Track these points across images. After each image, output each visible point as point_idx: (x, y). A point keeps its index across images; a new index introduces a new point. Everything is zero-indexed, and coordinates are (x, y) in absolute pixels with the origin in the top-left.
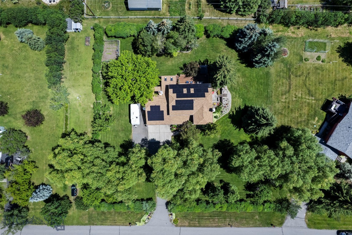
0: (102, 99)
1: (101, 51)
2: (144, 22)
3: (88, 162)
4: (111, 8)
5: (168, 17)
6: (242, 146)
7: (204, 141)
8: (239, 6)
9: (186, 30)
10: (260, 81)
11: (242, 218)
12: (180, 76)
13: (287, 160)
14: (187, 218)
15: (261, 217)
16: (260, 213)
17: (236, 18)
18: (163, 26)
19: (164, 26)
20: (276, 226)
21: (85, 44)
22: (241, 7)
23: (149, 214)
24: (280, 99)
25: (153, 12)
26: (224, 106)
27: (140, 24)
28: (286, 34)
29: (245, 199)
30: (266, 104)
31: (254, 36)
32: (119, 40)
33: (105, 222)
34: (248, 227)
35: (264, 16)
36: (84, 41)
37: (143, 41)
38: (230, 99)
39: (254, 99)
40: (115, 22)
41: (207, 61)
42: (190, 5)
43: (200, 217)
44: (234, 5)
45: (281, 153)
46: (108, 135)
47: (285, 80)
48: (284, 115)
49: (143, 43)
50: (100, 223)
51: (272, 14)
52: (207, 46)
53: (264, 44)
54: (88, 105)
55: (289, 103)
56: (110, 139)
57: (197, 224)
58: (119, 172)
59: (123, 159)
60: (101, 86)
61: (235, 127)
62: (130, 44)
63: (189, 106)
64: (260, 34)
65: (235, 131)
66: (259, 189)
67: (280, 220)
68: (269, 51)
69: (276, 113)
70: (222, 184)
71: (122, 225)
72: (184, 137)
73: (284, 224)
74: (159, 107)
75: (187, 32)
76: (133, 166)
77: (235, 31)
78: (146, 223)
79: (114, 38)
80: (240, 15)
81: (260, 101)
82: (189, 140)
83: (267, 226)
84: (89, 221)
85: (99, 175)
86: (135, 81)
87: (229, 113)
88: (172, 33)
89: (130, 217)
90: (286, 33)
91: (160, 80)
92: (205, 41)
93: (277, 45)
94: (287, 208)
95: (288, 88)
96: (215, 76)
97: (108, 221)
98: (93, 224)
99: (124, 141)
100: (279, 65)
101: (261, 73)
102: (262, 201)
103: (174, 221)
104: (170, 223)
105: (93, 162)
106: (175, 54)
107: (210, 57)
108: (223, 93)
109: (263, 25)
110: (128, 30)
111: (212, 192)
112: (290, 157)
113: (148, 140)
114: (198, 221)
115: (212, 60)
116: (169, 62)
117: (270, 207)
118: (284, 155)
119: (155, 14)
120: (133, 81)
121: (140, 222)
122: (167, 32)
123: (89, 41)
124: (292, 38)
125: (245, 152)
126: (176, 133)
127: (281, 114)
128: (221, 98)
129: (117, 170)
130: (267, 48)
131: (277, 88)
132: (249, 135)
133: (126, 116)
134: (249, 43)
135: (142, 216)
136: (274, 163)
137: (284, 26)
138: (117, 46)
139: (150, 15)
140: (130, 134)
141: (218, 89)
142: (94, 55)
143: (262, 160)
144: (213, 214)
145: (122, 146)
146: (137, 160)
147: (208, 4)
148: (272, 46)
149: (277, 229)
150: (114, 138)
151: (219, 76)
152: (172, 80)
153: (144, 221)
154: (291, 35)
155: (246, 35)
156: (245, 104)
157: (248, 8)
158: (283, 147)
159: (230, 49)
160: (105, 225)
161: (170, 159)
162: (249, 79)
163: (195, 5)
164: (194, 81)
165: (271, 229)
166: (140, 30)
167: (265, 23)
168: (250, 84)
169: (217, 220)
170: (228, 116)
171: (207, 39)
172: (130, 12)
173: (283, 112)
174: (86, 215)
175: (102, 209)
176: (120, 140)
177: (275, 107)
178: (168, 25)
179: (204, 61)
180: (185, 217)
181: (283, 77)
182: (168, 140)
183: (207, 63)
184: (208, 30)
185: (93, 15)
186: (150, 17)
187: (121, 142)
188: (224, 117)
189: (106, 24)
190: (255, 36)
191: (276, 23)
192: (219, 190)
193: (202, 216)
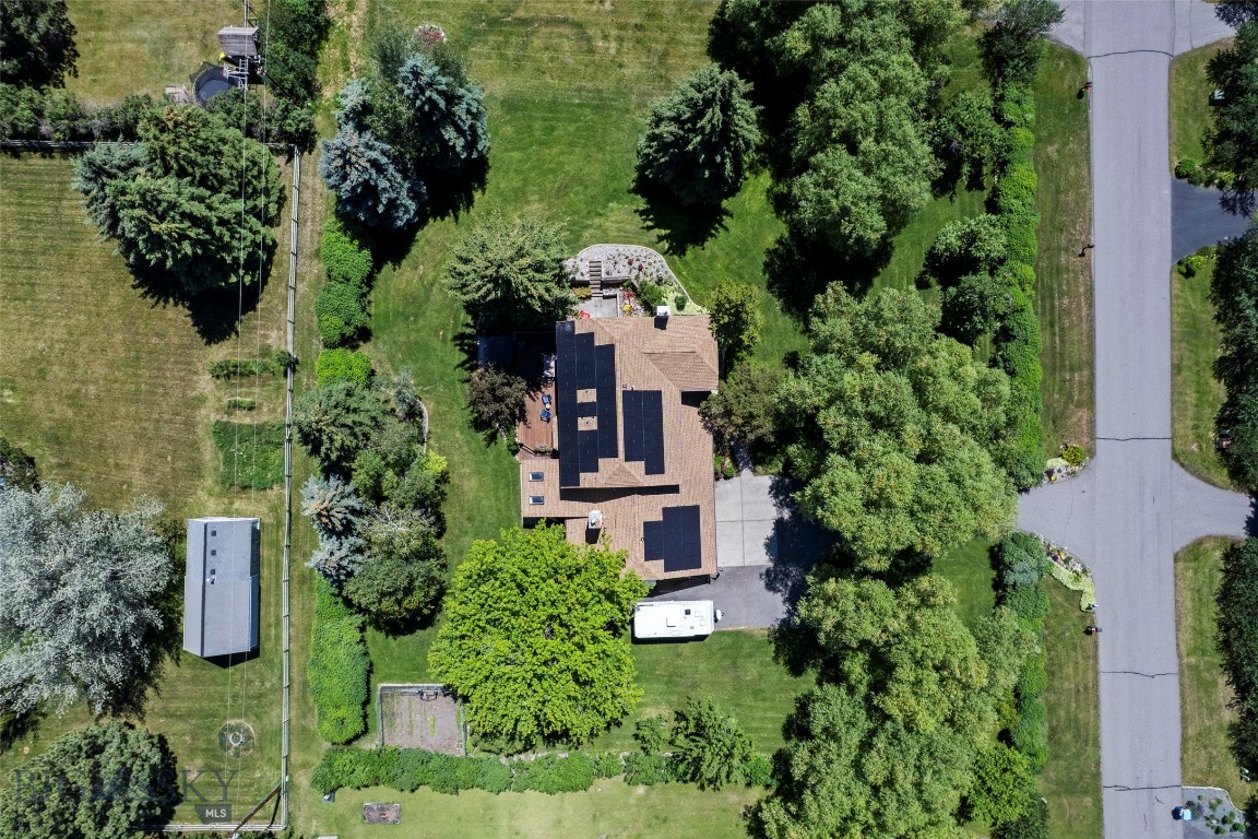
0: (613, 751)
1: (425, 759)
2: (305, 588)
3: (875, 805)
4: (248, 721)
5: (286, 492)
6: (803, 203)
7: (770, 350)
8: (246, 212)
9: (349, 421)
10: (538, 133)
11: (1056, 205)
12: (522, 445)
13: (857, 30)
14: (1062, 413)
15: (1051, 135)
16: (1039, 140)
17: (293, 225)
18: (333, 512)
19: (332, 509)
20: (1085, 77)
21: (394, 822)
22: (250, 204)
23: (1050, 558)
24: (607, 60)
25: (265, 552)
26: (635, 272)
27: (316, 604)
28: (356, 33)
29: (985, 195)
30: (627, 111)
31: (374, 155)
32: (379, 685)
33: (1087, 729)
34: (1090, 184)
35: (286, 118)
36: (380, 828)
37: (390, 594)
38: (610, 249)
39: (609, 158)
40: (306, 703)
41: (460, 338)
42: (235, 406)
43: (1056, 362)
44: (242, 231)
45: (829, 54)
46: (754, 725)
47: (535, 40)
48: (668, 43)
49: (400, 595)
50: (1090, 749)
51: (276, 86)
52: (403, 339)
53: (406, 113)
54: (637, 806)
55: (623, 27)
56: (769, 714)
57: (1080, 376)
58: (918, 682)
59: (856, 667)
60: (563, 756)
61: (716, 229)
62: (394, 643)
63: (646, 406)
64: (361, 128)
65: (732, 230)
66: (955, 143)
67: (1062, 64)
68: (435, 96)
69: (661, 77)
70: (933, 280)
71: (1096, 662)
72: (767, 427)
73: (1078, 48)
74: (647, 525)
75: (356, 418)
76: (894, 625)
77: (344, 230)
78: (1084, 571)
79: (368, 708)
80: (279, 210)
81: (615, 135)
82: (783, 408)
83: (1086, 111)
84: (1085, 792)
85: (926, 762)
86: (555, 626)
87: (664, 254)
88: (360, 478)
89: (1063, 633)
90: (354, 35)
91: (542, 523)
92: (380, 345)
93: (410, 63)
94: (1021, 36)
95: (566, 30)
96: (537, 306)
97: (1080, 716)
98: (1097, 776)
99: (775, 659)
100: (476, 61)
101: (508, 130)
102: (996, 130)
103: (1075, 461)
104: (1082, 481)
105: (875, 789)
106: (436, 463)
107: (444, 329)
108: (587, 278)
109: (319, 121)
110: (341, 651)
111: (970, 320)
112: (847, 20)
113: (771, 565)
114: (1072, 370)
115: (456, 318)
116: (466, 488)
117: (1017, 102)
118: (840, 41)
119: (276, 545)
120: (552, 631)
121: (1081, 593)
122: (354, 497)
123: (382, 809)
124: (371, 11)
125: (831, 191)
126: (743, 459)
127: (665, 54)
128: (605, 285)
129: (907, 688)
130: (424, 103)
131: (564, 71)
132: (746, 179)
133: (679, 655)
134: (396, 174)
135: (1059, 585)
136: (873, 81)
137: (323, 42)
138: (402, 694)
139: (278, 565)
140: (747, 636)
141: (572, 295)
142: (442, 786)
143: (861, 124)
144: (1043, 314)
145: (796, 669)
146: (870, 613)
147: (237, 333)
148: (414, 83)
149: (1096, 73)
150: (764, 700)
151: (539, 290)
152: (537, 477)
153: (1077, 577)
154: (361, 13)
155: (366, 182)
156: (629, 192)
157: (257, 177)
158: (809, 47)
159: (414, 250)
160: (1097, 728)
161: (870, 484)
162: (533, 175)
163: (241, 385)
164: (539, 389)
165: (1097, 97)
166: (341, 605)
167: (313, 112)
168: (553, 171)
169: (1066, 301)
170: (676, 257)
171: (373, 339)
172: (267, 646)
173: (659, 47)
174: (1061, 806)
175: (1040, 742)
176: (774, 678)
177: (638, 78)
178: (330, 495)
179: (462, 350)
180: (1057, 420)
181: (525, 45)
182: (772, 488)
183: (470, 336)
184: (343, 335)
185: (276, 795)
186: (285, 561)
187: (779, 673)
188: (678, 273)
189: (313, 738)
190: (371, 148)
191: (313, 73)
192: (961, 293)
193: (1054, 355)
